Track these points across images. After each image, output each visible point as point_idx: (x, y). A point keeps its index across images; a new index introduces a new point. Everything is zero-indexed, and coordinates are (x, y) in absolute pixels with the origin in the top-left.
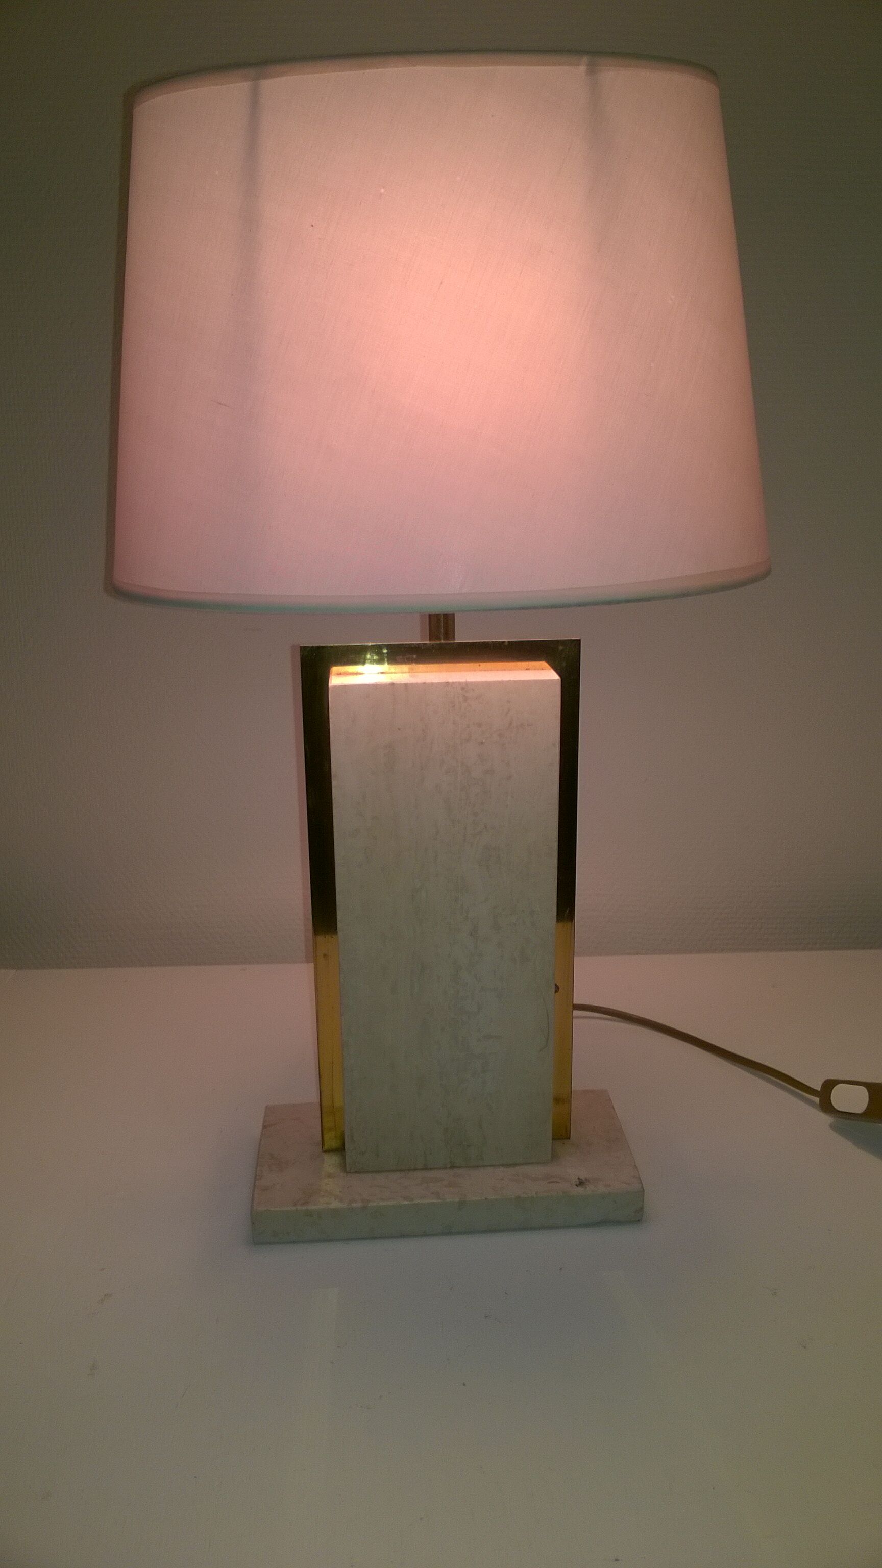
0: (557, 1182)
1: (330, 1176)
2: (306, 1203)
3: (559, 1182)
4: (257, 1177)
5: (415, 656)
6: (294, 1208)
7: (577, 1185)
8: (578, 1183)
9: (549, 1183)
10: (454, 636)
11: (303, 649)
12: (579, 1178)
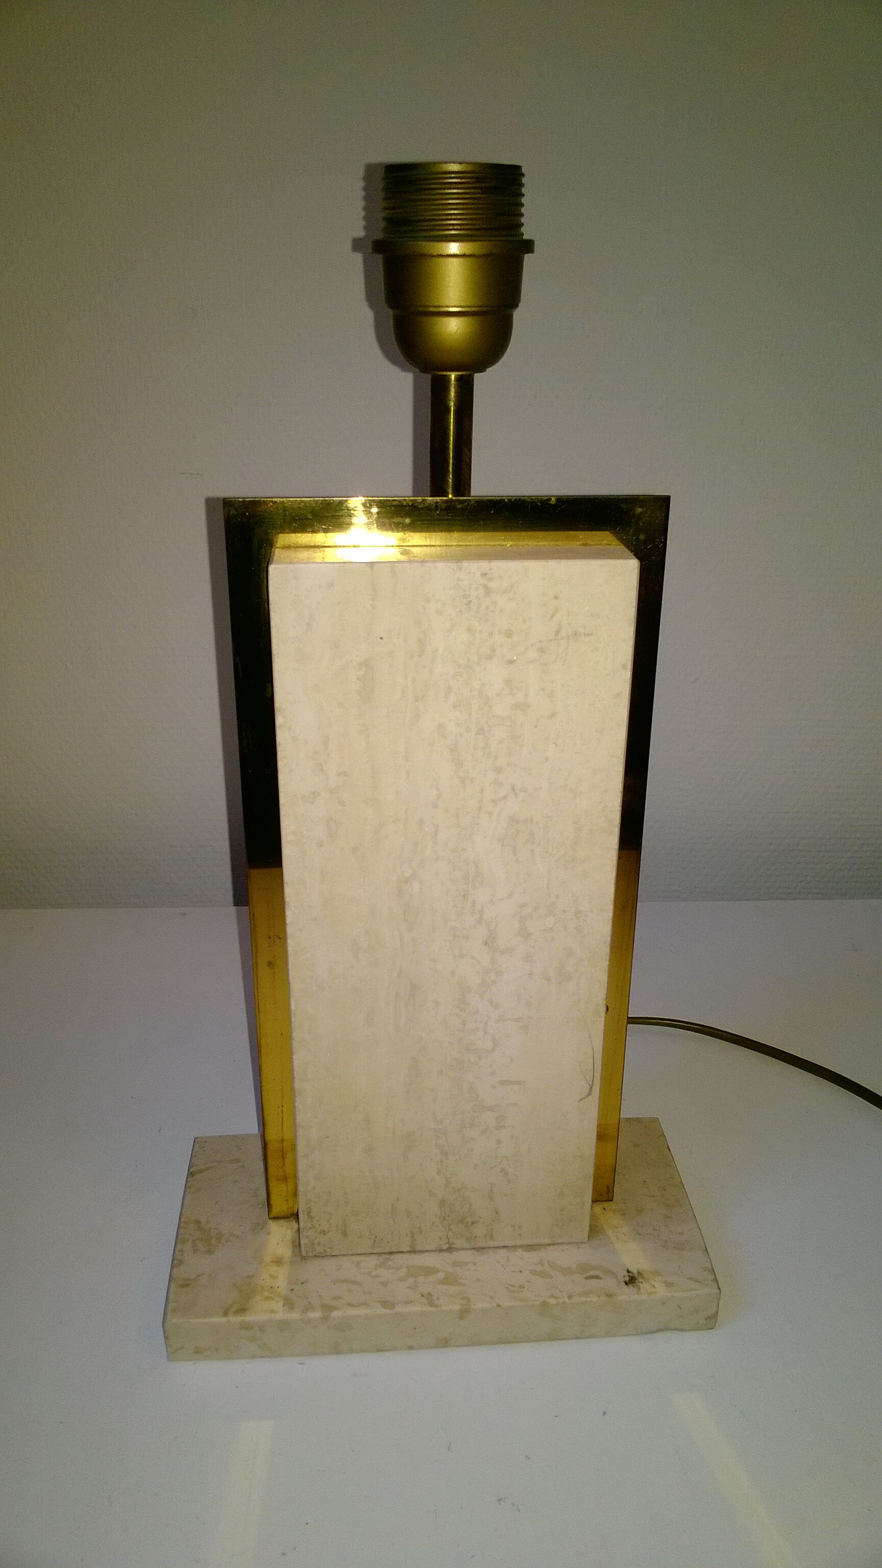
0: (597, 1277)
1: (278, 1262)
2: (242, 1311)
3: (601, 1278)
4: (176, 1263)
5: (408, 521)
6: (224, 1320)
7: (626, 1283)
8: (627, 1279)
9: (588, 1278)
10: (470, 491)
11: (227, 503)
12: (628, 1271)
